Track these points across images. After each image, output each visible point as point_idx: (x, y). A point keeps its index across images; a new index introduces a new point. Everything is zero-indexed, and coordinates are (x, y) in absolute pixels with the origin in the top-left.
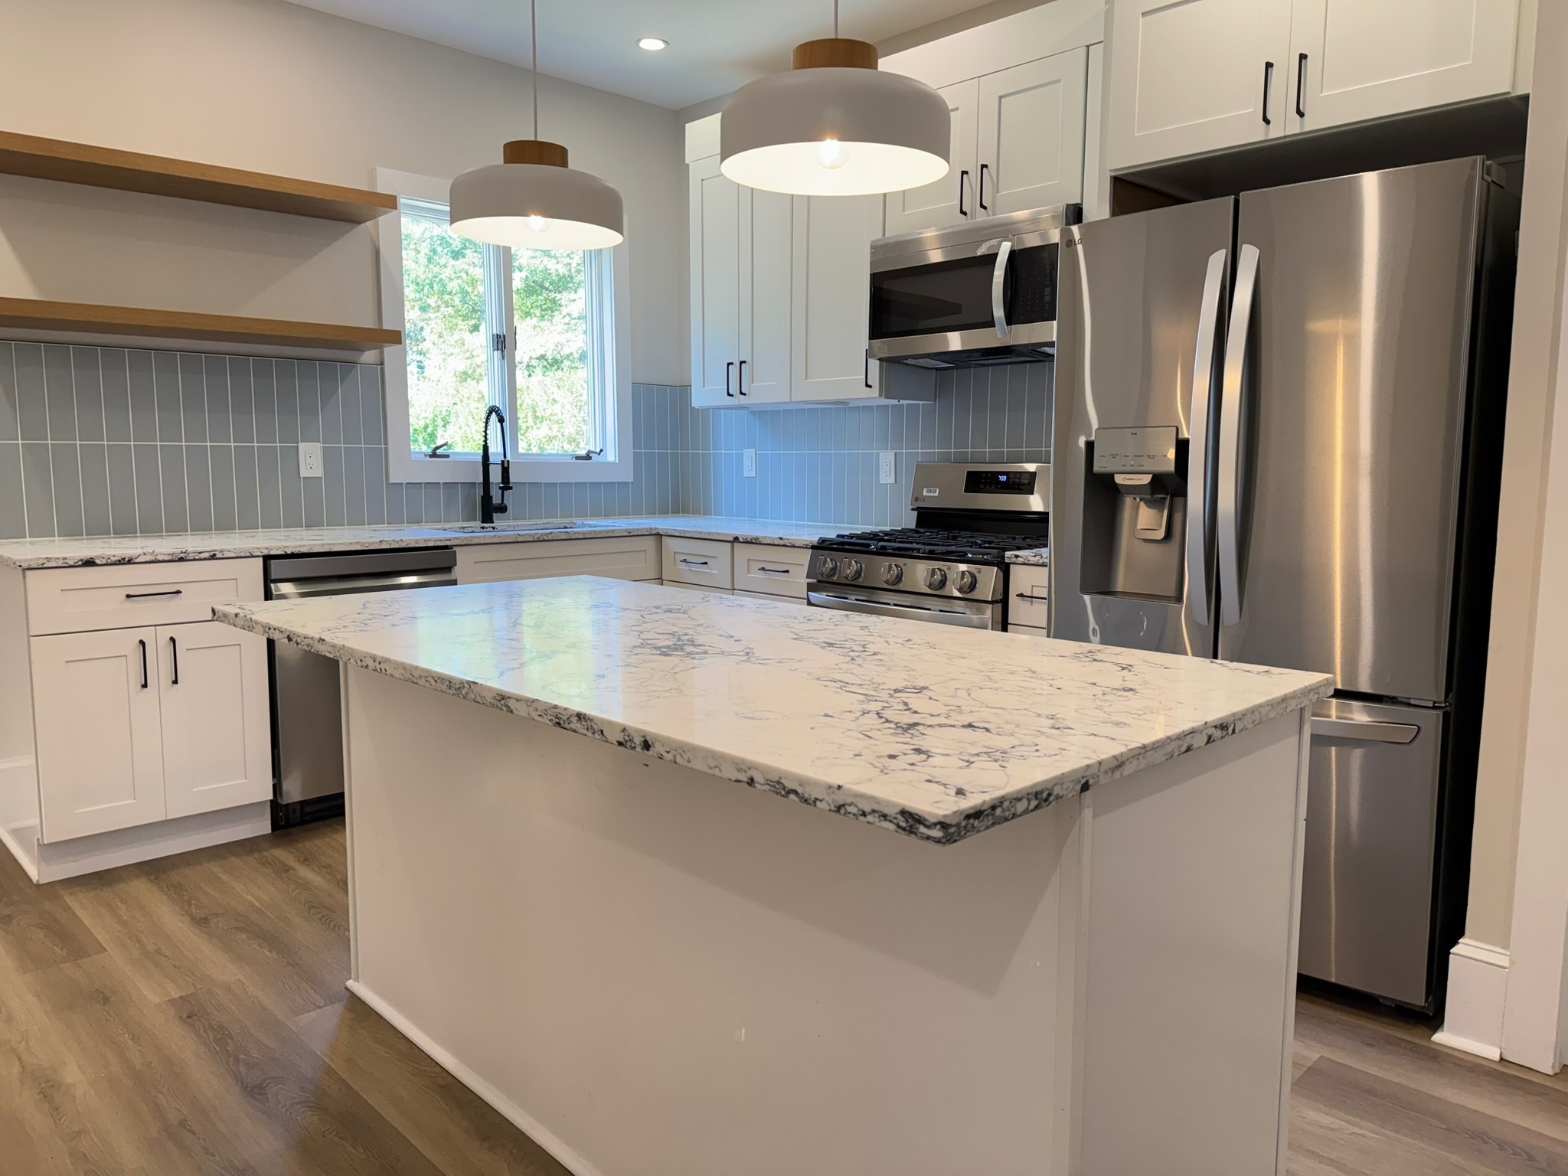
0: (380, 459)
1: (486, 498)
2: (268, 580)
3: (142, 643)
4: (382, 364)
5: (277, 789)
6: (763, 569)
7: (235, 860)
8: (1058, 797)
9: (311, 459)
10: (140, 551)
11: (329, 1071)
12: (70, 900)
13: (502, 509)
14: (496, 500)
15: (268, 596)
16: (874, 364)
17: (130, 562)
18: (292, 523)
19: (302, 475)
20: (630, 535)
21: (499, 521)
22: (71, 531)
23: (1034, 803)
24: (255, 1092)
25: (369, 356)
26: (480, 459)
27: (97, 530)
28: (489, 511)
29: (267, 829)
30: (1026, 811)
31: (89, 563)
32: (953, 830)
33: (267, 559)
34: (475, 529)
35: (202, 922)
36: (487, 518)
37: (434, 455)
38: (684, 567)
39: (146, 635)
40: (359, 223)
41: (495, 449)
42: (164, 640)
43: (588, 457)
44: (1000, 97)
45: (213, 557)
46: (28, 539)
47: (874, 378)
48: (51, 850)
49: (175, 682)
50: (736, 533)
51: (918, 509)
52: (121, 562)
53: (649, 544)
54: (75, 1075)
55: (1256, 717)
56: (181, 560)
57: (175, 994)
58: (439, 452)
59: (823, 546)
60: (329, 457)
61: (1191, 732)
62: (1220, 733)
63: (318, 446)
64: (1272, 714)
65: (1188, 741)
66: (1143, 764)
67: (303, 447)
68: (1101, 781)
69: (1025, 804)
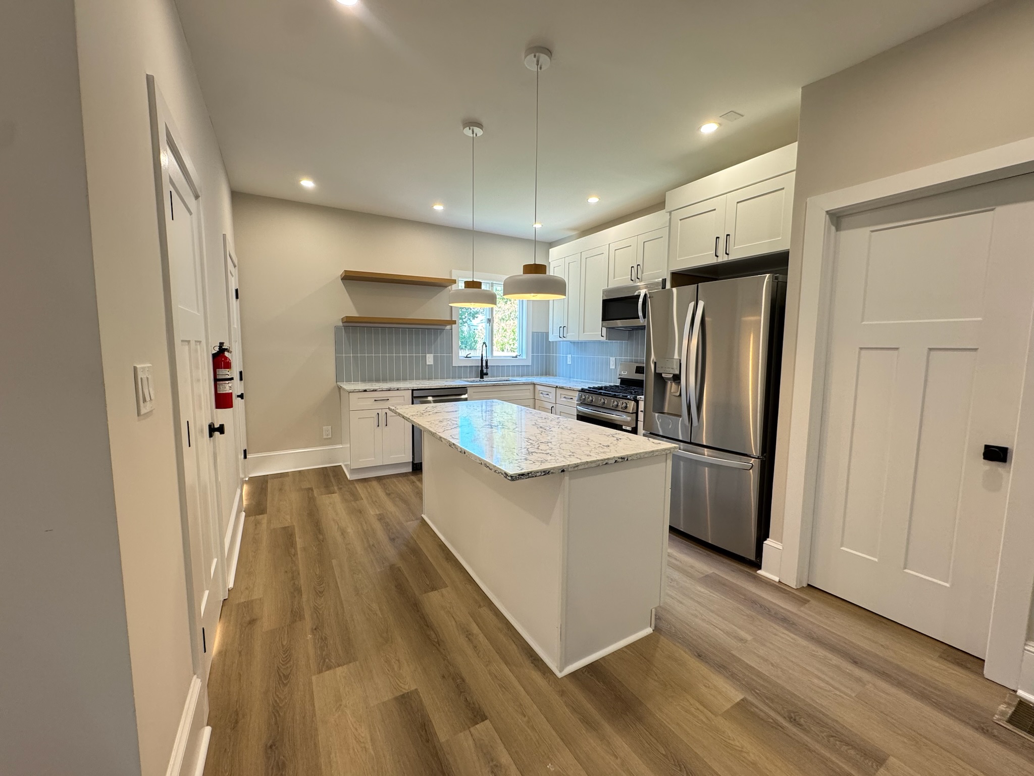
0: (450, 359)
1: (482, 371)
2: (413, 397)
3: (378, 414)
4: (452, 329)
5: (413, 458)
6: (565, 397)
7: (401, 478)
8: (552, 473)
9: (430, 359)
10: (378, 388)
11: (412, 537)
12: (357, 486)
13: (487, 374)
14: (485, 371)
15: (413, 403)
16: (604, 329)
17: (376, 391)
18: (424, 378)
19: (427, 364)
20: (524, 384)
21: (486, 378)
22: (364, 380)
23: (543, 474)
24: (392, 540)
25: (448, 327)
26: (480, 358)
27: (370, 380)
28: (482, 374)
29: (411, 471)
30: (540, 475)
31: (365, 391)
32: (514, 478)
33: (413, 390)
34: (477, 381)
35: (388, 495)
36: (482, 377)
37: (467, 357)
38: (541, 395)
39: (379, 411)
40: (446, 287)
41: (484, 355)
42: (384, 413)
43: (516, 357)
44: (644, 242)
45: (398, 390)
46: (352, 382)
47: (604, 334)
48: (353, 471)
49: (386, 425)
50: (557, 385)
51: (620, 378)
52: (373, 391)
53: (531, 387)
54: (350, 530)
55: (638, 456)
56: (389, 390)
57: (378, 513)
58: (468, 356)
59: (583, 390)
60: (435, 358)
61: (608, 459)
62: (621, 460)
63: (432, 355)
64: (646, 456)
65: (606, 461)
66: (586, 466)
67: (428, 355)
68: (570, 470)
69: (540, 474)
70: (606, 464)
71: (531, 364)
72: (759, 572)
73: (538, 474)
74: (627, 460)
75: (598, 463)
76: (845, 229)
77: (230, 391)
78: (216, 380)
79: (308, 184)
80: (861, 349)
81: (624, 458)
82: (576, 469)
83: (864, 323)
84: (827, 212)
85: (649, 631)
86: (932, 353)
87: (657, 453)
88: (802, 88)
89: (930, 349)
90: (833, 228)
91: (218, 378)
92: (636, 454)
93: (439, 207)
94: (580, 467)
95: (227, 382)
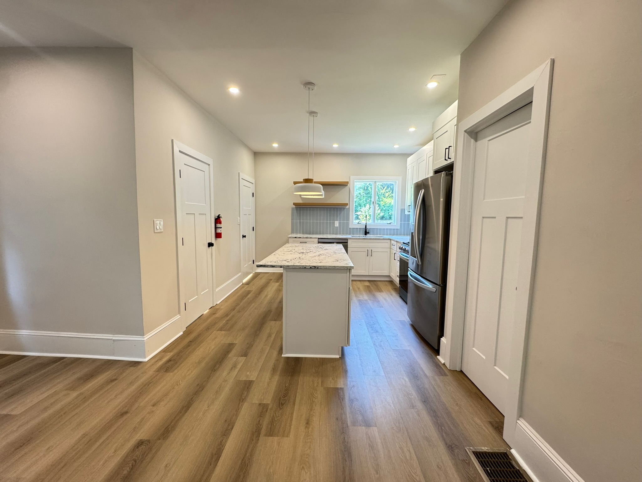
0: (348, 224)
1: (366, 231)
2: (318, 242)
4: (349, 208)
9: (337, 224)
10: (302, 236)
13: (369, 233)
17: (300, 238)
18: (333, 234)
19: (335, 226)
21: (368, 235)
22: (303, 233)
28: (366, 233)
31: (296, 238)
33: (319, 239)
34: (363, 236)
36: (366, 234)
37: (358, 223)
40: (346, 185)
43: (390, 224)
45: (311, 238)
50: (397, 240)
52: (299, 238)
53: (389, 241)
56: (307, 238)
60: (340, 224)
61: (306, 266)
62: (314, 267)
63: (338, 222)
64: (331, 268)
65: (305, 267)
66: (294, 267)
67: (336, 222)
68: (284, 267)
69: (270, 266)
70: (305, 268)
71: (399, 228)
72: (438, 357)
73: (269, 266)
74: (318, 268)
75: (300, 267)
76: (480, 140)
77: (221, 232)
78: (216, 228)
79: (275, 145)
80: (483, 217)
81: (316, 267)
82: (288, 267)
83: (485, 201)
84: (465, 131)
85: (338, 357)
86: (509, 220)
87: (338, 268)
88: (461, 55)
89: (508, 218)
90: (472, 140)
91: (217, 227)
92: (324, 266)
93: (335, 146)
94: (290, 267)
95: (219, 229)
